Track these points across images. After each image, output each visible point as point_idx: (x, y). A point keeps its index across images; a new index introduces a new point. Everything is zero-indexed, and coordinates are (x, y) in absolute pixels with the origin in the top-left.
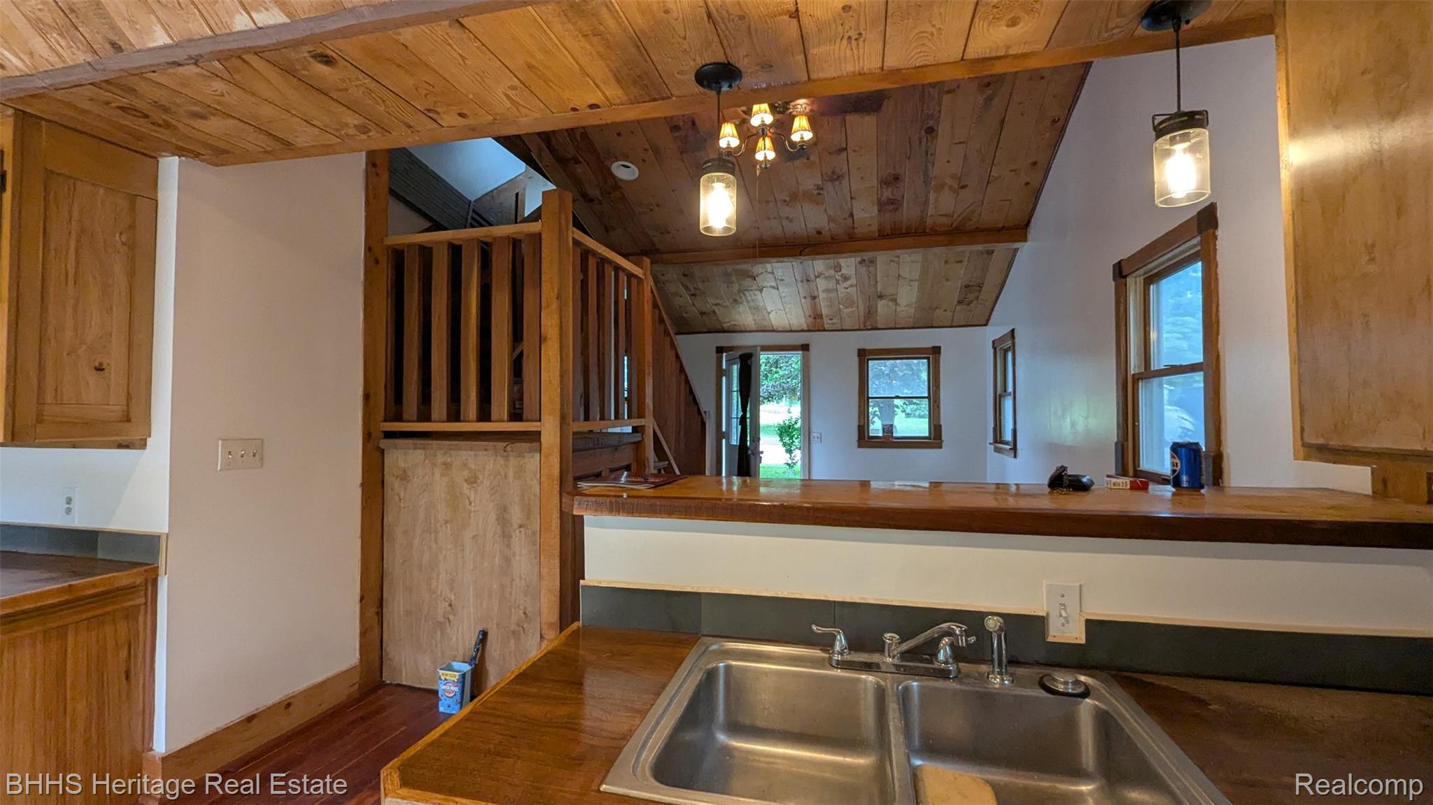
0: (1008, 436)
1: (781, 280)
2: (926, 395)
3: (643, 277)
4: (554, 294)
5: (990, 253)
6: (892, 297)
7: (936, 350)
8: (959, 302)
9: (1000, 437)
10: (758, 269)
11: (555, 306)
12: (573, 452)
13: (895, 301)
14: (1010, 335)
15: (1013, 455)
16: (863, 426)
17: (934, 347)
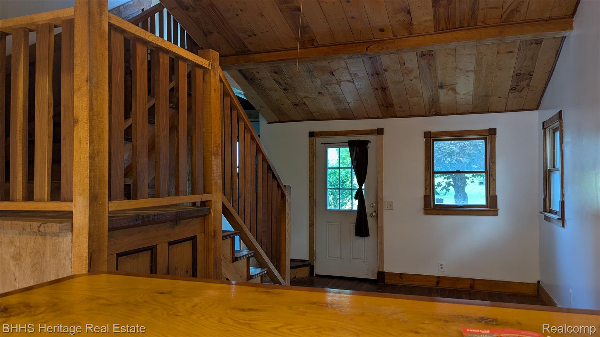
0: (556, 207)
1: (355, 74)
2: (484, 170)
3: (210, 68)
4: (84, 77)
5: (538, 42)
6: (451, 87)
7: (492, 132)
8: (511, 89)
9: (550, 206)
10: (335, 65)
11: (85, 89)
12: (109, 230)
13: (454, 90)
14: (557, 117)
15: (561, 225)
16: (430, 196)
17: (490, 130)
